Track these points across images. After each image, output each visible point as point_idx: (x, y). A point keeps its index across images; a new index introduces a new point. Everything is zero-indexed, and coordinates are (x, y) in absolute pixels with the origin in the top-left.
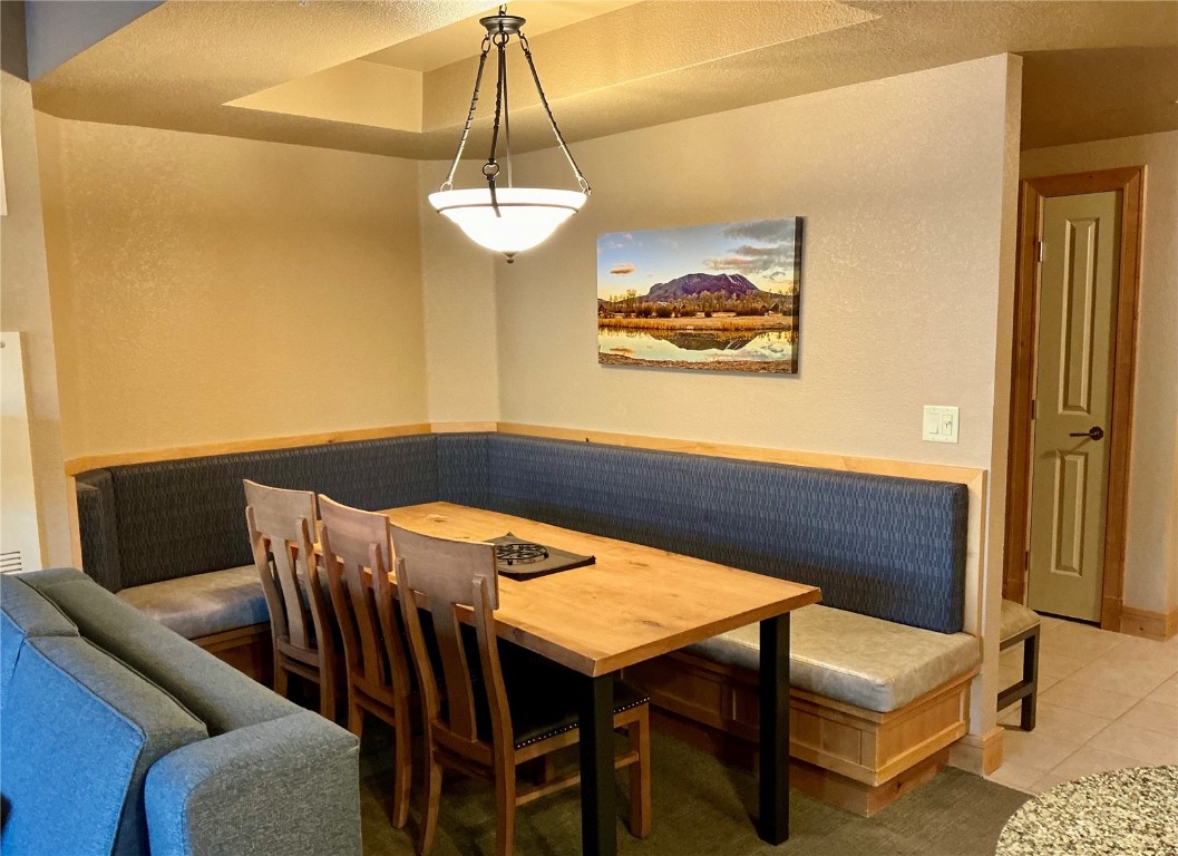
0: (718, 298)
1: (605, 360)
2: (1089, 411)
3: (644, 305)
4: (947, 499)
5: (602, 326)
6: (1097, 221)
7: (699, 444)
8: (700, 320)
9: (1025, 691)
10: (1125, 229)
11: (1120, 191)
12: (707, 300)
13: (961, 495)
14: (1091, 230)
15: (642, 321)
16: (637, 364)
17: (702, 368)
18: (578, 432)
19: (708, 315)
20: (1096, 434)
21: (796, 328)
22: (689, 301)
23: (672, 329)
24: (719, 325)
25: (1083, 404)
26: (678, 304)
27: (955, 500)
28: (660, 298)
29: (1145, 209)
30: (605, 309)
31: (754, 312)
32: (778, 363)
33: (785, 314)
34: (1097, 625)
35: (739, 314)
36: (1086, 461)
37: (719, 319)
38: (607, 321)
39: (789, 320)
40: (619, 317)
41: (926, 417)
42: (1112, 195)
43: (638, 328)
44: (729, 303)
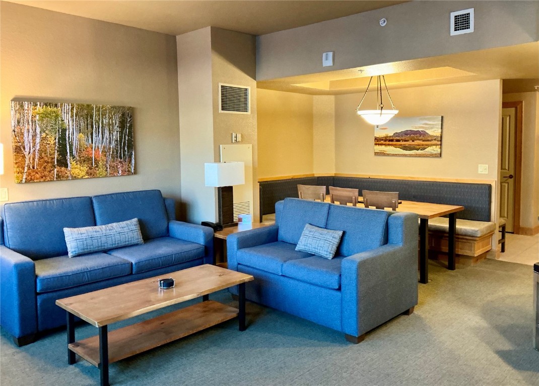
0: (417, 137)
1: (376, 154)
2: (508, 170)
3: (391, 138)
4: (487, 187)
5: (376, 144)
6: (510, 116)
7: (410, 177)
8: (410, 142)
9: (502, 241)
10: (518, 118)
11: (516, 108)
12: (413, 137)
13: (490, 186)
14: (508, 118)
15: (391, 143)
16: (388, 155)
17: (411, 156)
18: (366, 175)
19: (413, 141)
20: (511, 177)
21: (441, 145)
22: (407, 137)
23: (401, 145)
24: (417, 144)
25: (507, 168)
26: (403, 138)
27: (489, 188)
28: (397, 136)
29: (523, 112)
30: (376, 139)
31: (428, 141)
32: (436, 154)
33: (438, 141)
34: (513, 233)
35: (423, 141)
36: (508, 185)
37: (416, 142)
38: (378, 143)
39: (439, 143)
40: (382, 142)
41: (479, 168)
42: (514, 108)
43: (389, 145)
44: (420, 138)
